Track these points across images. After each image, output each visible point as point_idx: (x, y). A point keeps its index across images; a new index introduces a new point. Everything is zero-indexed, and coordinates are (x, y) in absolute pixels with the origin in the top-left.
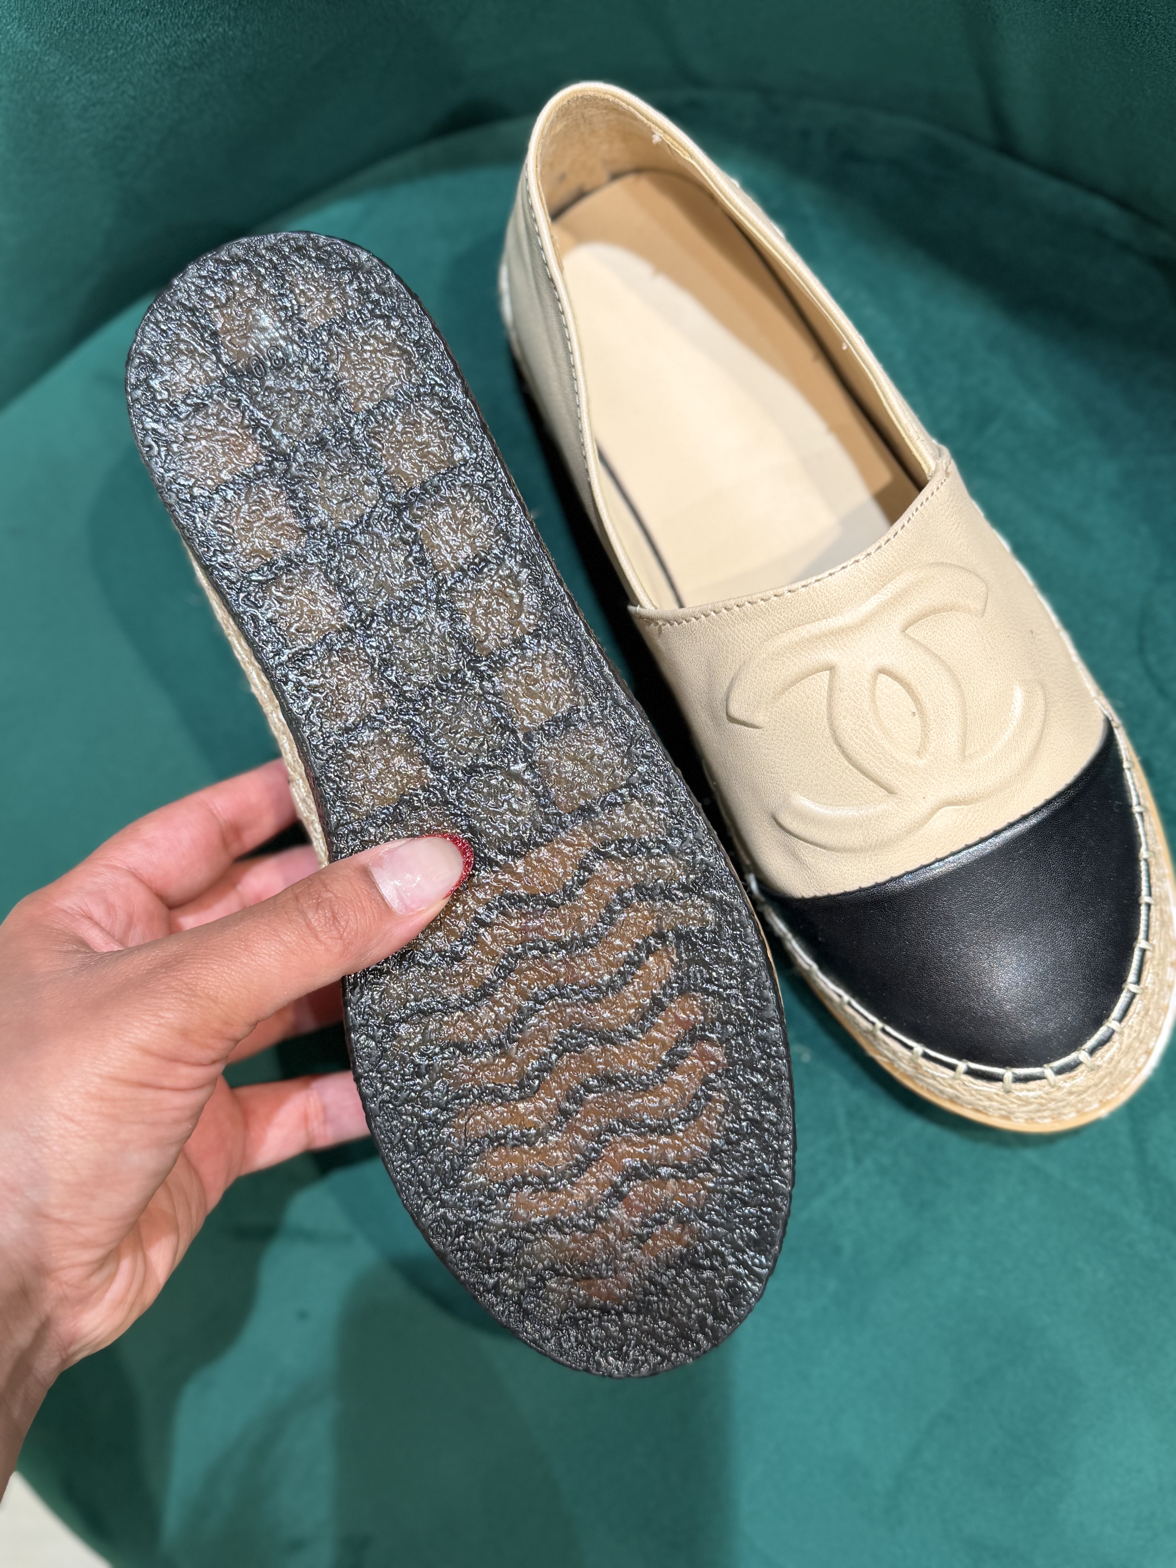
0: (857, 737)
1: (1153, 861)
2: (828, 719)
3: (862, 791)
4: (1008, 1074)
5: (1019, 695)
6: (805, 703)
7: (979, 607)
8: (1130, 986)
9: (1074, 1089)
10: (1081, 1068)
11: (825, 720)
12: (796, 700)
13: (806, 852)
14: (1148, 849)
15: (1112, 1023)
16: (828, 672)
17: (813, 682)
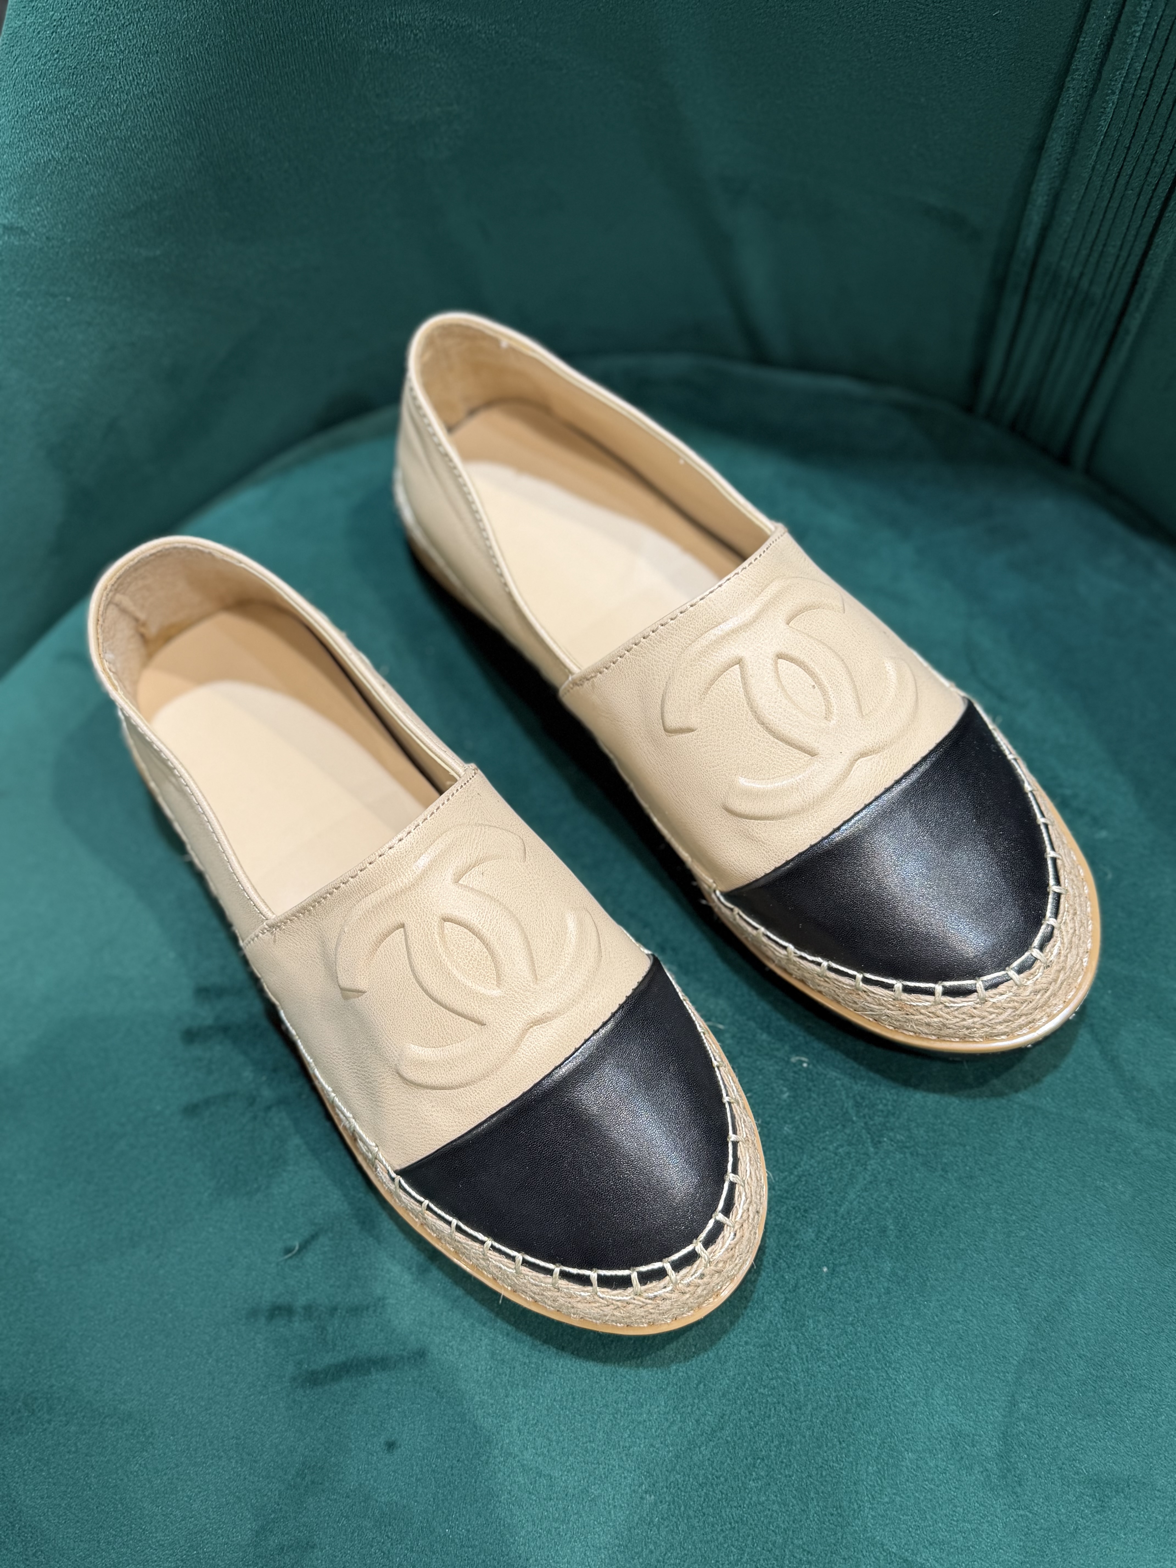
0: (774, 713)
1: (1037, 794)
3: (790, 760)
4: (979, 984)
5: (890, 666)
6: (726, 696)
7: (839, 605)
8: (1053, 886)
9: (1038, 988)
10: (1038, 965)
11: (746, 705)
12: (718, 695)
13: (757, 828)
14: (1030, 784)
15: (1049, 921)
16: (738, 666)
17: (728, 676)
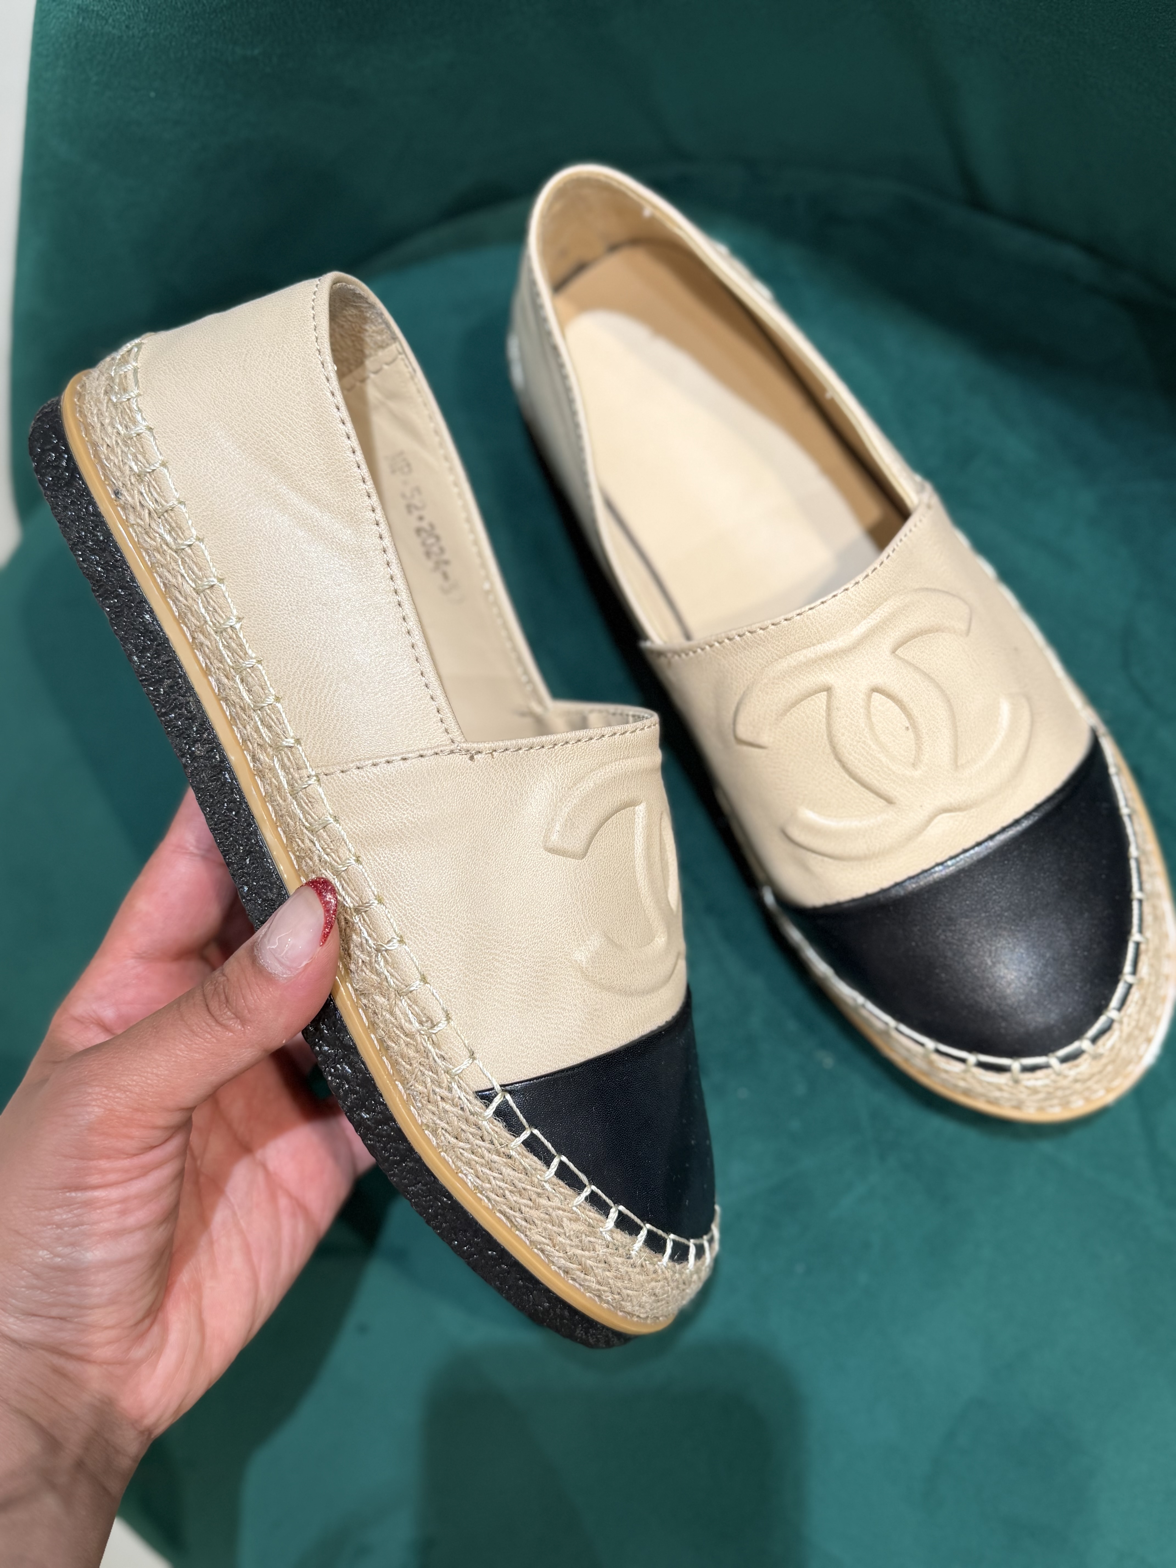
0: (855, 752)
1: (1143, 859)
2: (828, 736)
3: (863, 803)
4: (1015, 1064)
5: (1005, 708)
6: (806, 723)
7: (963, 627)
8: (1127, 976)
9: (1079, 1077)
10: (1085, 1057)
11: (825, 737)
12: (797, 720)
13: (813, 861)
14: (1138, 848)
15: (1111, 1013)
16: (825, 693)
17: (812, 703)
